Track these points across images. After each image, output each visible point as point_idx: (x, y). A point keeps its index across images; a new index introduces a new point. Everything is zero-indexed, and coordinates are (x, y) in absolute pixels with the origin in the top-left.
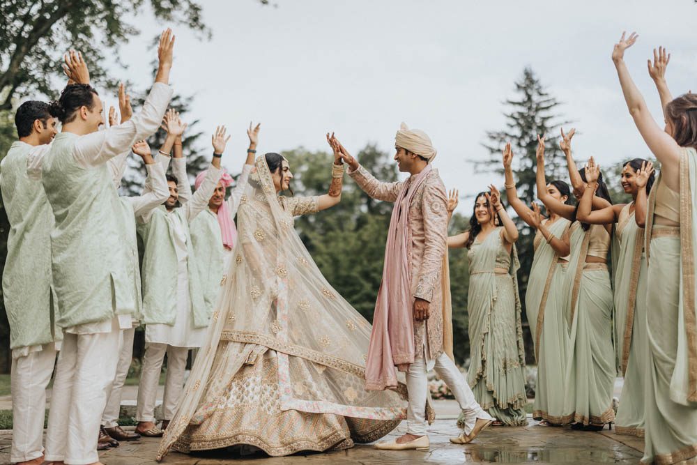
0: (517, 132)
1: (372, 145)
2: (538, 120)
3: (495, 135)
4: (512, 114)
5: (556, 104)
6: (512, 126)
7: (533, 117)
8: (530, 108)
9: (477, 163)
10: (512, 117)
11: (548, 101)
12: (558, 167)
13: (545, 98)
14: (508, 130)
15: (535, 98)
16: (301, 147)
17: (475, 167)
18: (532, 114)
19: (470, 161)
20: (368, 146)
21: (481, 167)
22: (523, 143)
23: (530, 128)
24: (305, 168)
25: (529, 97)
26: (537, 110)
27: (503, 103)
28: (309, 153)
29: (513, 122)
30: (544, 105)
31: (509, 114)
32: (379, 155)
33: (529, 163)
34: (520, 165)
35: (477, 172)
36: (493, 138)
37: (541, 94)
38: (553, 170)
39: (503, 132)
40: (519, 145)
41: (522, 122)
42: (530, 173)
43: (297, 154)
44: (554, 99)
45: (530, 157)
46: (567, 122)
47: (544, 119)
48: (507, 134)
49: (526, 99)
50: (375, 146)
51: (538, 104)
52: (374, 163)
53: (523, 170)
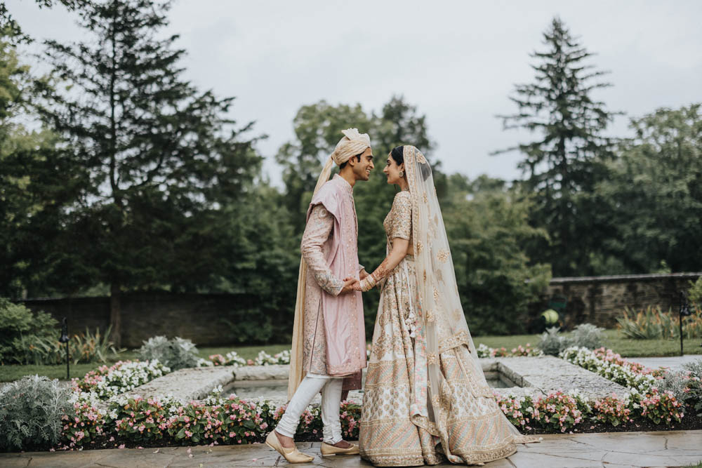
0: (546, 84)
1: (398, 98)
2: (568, 73)
3: (524, 89)
4: (541, 66)
5: (586, 55)
6: (541, 79)
7: (562, 69)
8: (559, 61)
9: (506, 118)
10: (541, 69)
11: (578, 51)
12: (589, 120)
13: (574, 49)
14: (536, 82)
15: (565, 49)
16: (323, 101)
17: (505, 122)
18: (561, 65)
19: (498, 116)
20: (394, 100)
21: (510, 122)
22: (553, 96)
23: (560, 80)
24: (327, 124)
25: (559, 48)
26: (567, 61)
27: (532, 56)
28: (330, 107)
29: (542, 75)
30: (573, 56)
31: (538, 66)
32: (406, 108)
33: (559, 116)
34: (550, 118)
35: (506, 128)
36: (522, 92)
37: (570, 46)
38: (584, 123)
39: (532, 85)
40: (549, 98)
41: (551, 74)
42: (560, 126)
43: (319, 109)
44: (584, 50)
45: (560, 110)
46: (597, 73)
47: (574, 71)
48: (536, 87)
49: (555, 51)
50: (402, 98)
51: (568, 56)
52: (401, 118)
53: (553, 123)
